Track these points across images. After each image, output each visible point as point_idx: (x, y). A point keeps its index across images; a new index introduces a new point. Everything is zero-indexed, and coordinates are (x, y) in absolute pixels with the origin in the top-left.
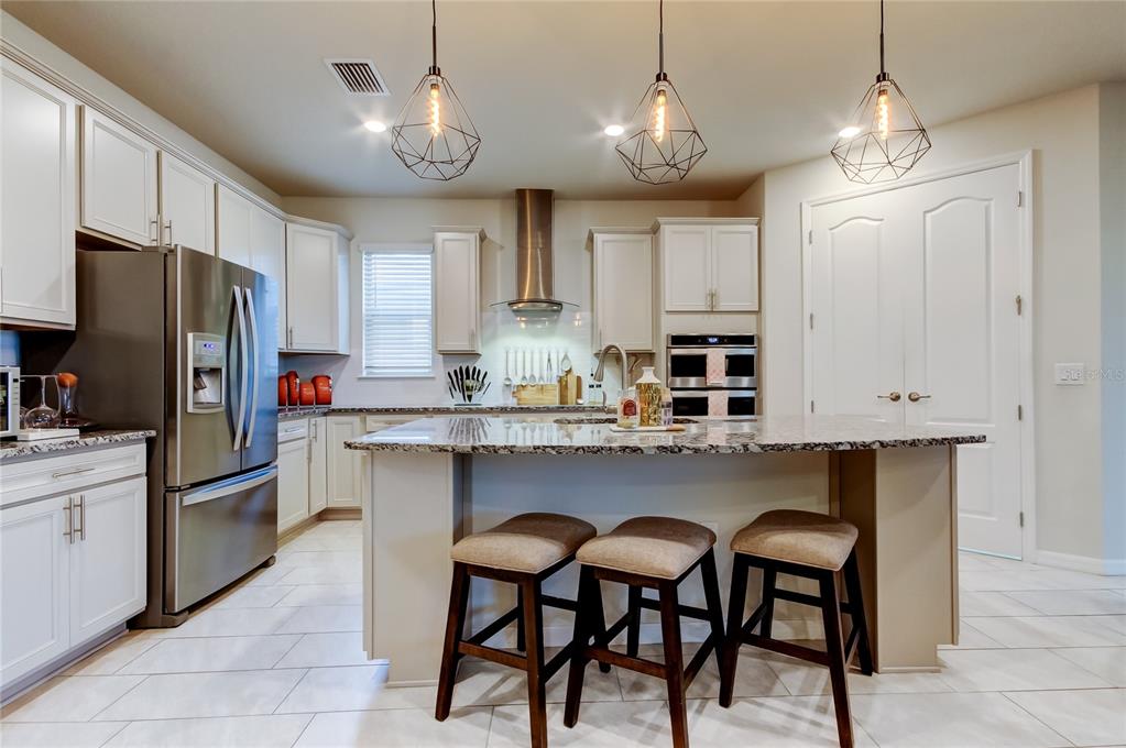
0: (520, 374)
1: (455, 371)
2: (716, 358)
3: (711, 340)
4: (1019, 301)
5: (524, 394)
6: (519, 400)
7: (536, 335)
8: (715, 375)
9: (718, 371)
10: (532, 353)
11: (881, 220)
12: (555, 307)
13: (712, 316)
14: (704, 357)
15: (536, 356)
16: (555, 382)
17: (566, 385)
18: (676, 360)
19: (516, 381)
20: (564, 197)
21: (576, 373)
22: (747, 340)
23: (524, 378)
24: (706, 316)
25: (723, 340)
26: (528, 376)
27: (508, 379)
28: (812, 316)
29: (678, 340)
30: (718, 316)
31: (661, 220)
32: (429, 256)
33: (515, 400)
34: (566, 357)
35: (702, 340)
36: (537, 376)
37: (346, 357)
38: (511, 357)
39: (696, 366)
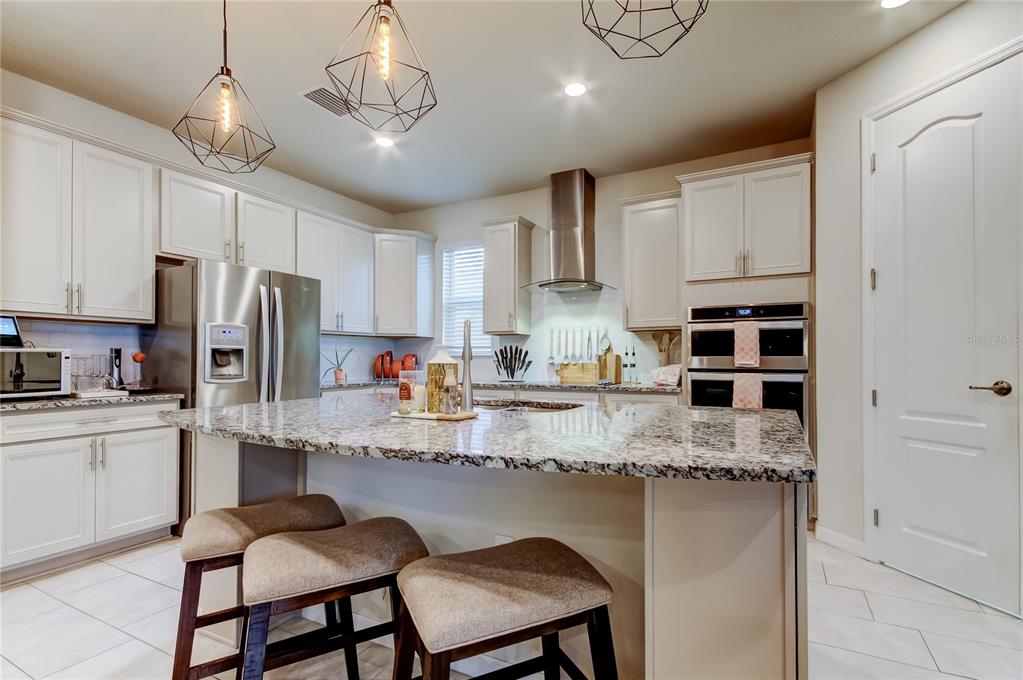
0: (563, 355)
1: (501, 351)
2: (746, 334)
3: (742, 312)
5: (566, 373)
6: (562, 378)
7: (577, 314)
8: (742, 354)
9: (747, 348)
10: (574, 332)
11: (980, 115)
12: (595, 287)
13: (745, 283)
14: (730, 334)
15: (578, 336)
16: (595, 361)
17: (606, 365)
19: (559, 360)
20: (602, 172)
21: (616, 351)
22: (794, 310)
23: (566, 357)
24: (737, 284)
25: (759, 312)
26: (569, 355)
27: (552, 358)
28: (873, 273)
29: (699, 314)
30: (753, 283)
31: (680, 178)
32: (482, 250)
33: (559, 379)
34: (605, 336)
35: (730, 313)
36: (578, 355)
37: (429, 339)
38: (555, 336)
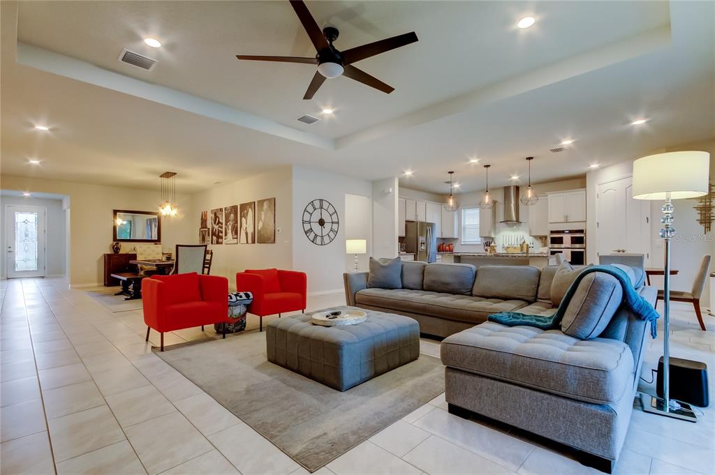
0: (508, 244)
2: (567, 238)
3: (566, 232)
4: (647, 219)
5: (509, 250)
7: (513, 231)
8: (566, 244)
9: (567, 242)
11: (616, 190)
12: (519, 223)
13: (567, 224)
14: (562, 238)
15: (513, 238)
16: (519, 246)
17: (523, 247)
18: (552, 238)
19: (506, 246)
20: (522, 186)
21: (527, 243)
22: (581, 231)
24: (565, 224)
25: (571, 232)
26: (510, 244)
27: (504, 245)
28: (598, 223)
29: (552, 232)
30: (569, 224)
32: (478, 210)
34: (523, 238)
35: (563, 232)
36: (513, 244)
37: (457, 239)
38: (505, 237)
39: (560, 241)
